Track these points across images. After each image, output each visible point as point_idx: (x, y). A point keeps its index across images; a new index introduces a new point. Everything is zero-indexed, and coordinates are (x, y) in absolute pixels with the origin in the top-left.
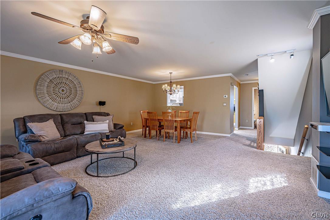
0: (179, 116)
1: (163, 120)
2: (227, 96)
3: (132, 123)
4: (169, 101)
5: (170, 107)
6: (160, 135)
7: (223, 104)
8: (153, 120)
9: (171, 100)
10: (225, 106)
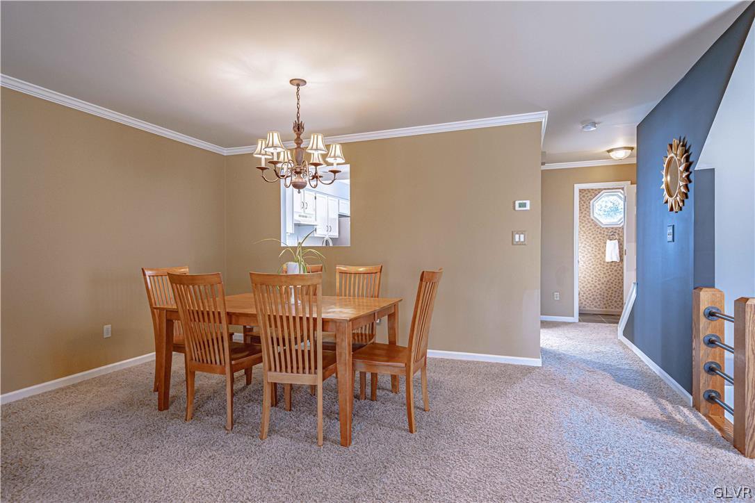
0: (338, 291)
1: (254, 316)
2: (528, 203)
3: (108, 327)
4: (288, 227)
5: (294, 248)
6: (249, 382)
7: (513, 238)
8: (203, 316)
9: (298, 225)
10: (520, 244)
